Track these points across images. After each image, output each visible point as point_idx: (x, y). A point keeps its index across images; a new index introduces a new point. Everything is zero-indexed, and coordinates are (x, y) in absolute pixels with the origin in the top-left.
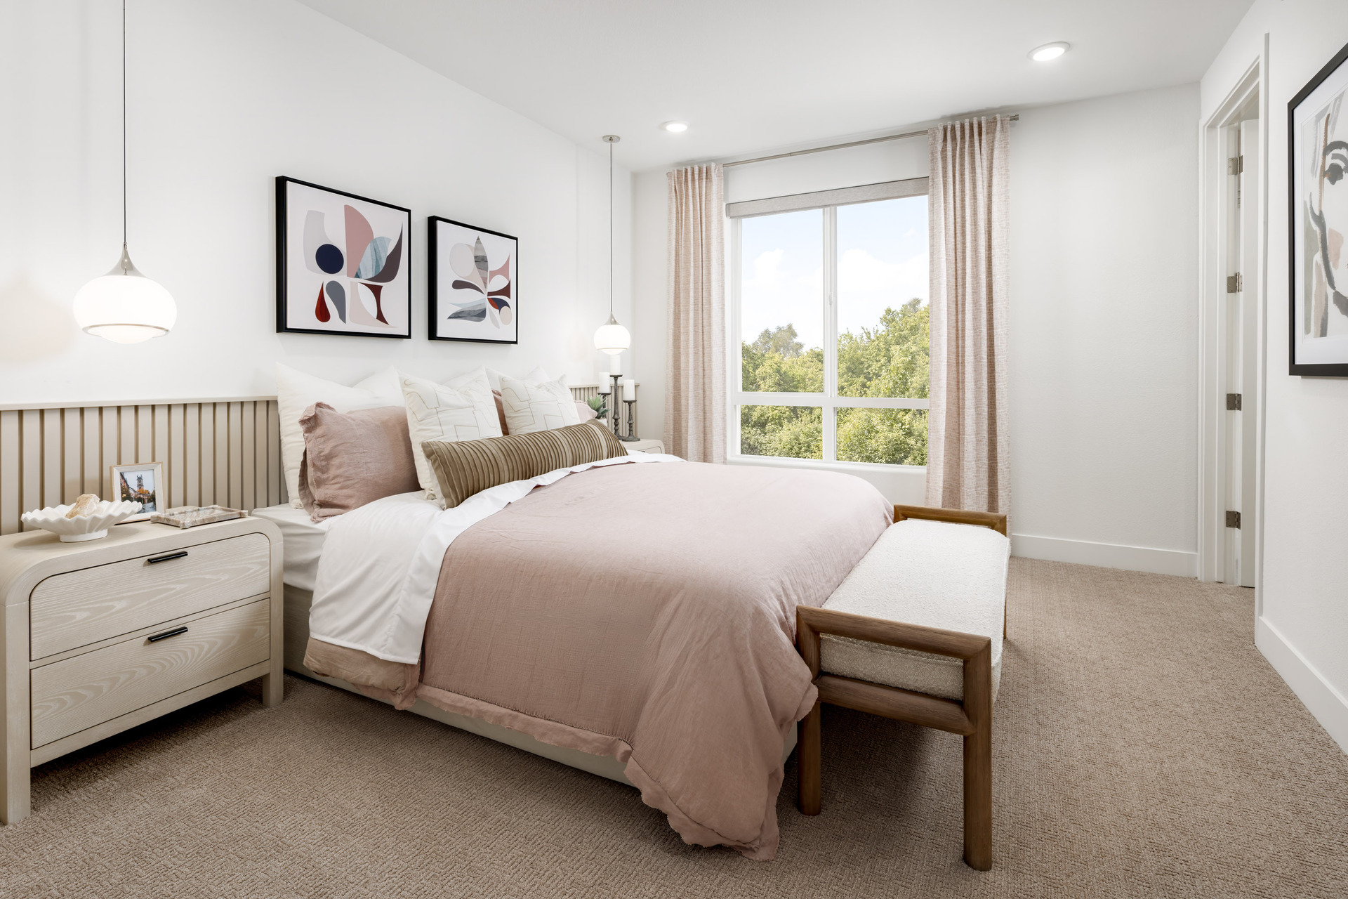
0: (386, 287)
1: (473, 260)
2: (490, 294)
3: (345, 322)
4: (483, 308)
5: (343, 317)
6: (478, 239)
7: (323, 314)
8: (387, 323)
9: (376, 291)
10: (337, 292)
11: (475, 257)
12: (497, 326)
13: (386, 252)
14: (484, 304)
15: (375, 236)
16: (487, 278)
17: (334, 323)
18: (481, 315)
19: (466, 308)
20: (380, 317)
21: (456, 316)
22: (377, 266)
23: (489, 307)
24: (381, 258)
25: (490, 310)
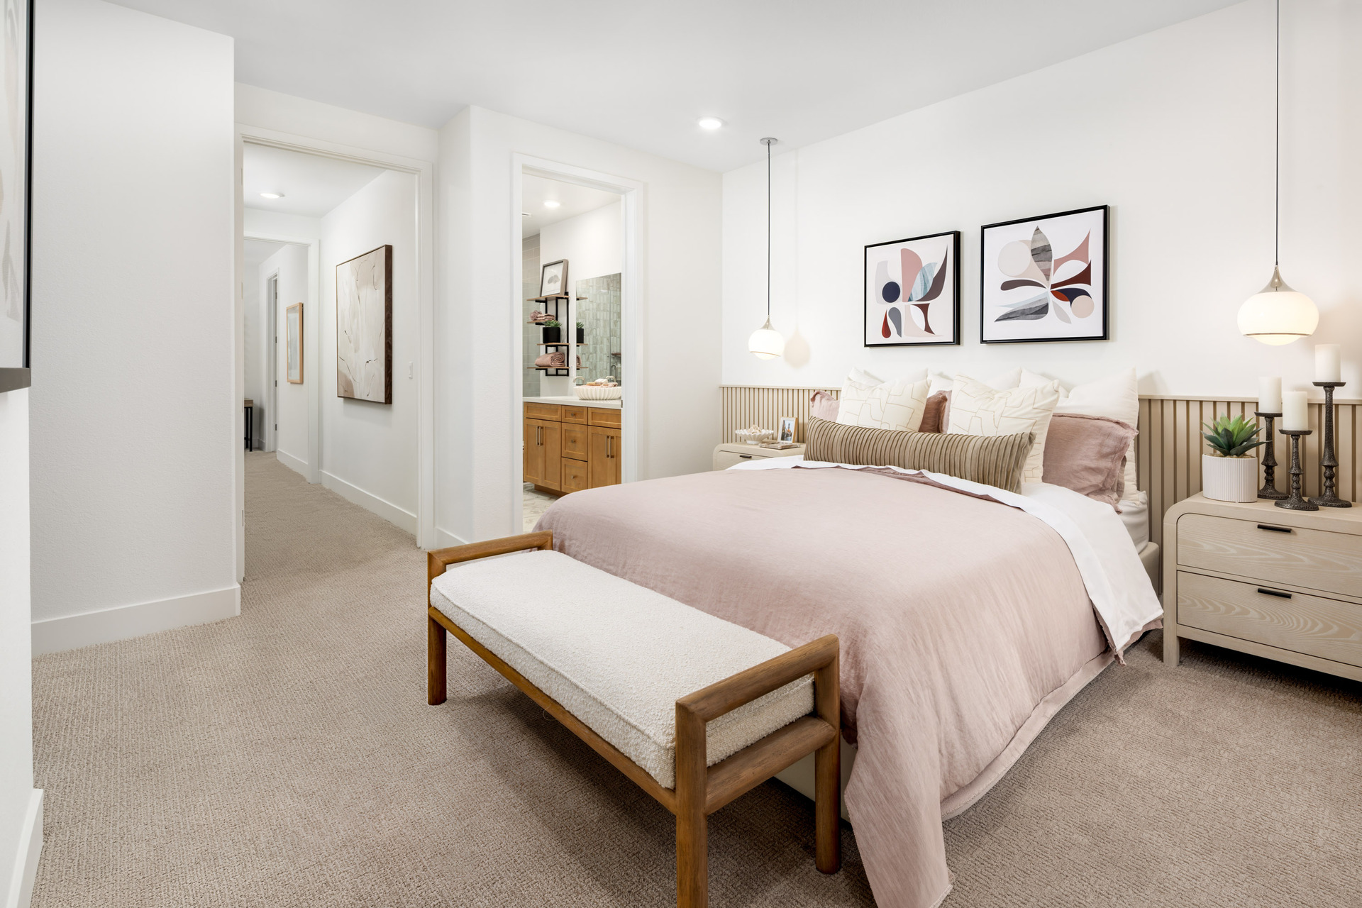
0: (933, 304)
1: (1030, 254)
2: (1053, 286)
3: (901, 336)
4: (1043, 303)
5: (899, 333)
6: (1038, 229)
7: (886, 332)
8: (932, 333)
9: (924, 308)
10: (895, 314)
11: (1032, 251)
12: (1068, 321)
13: (932, 275)
14: (1046, 299)
15: (924, 264)
16: (1050, 269)
17: (894, 338)
18: (1042, 310)
19: (1019, 307)
20: (928, 329)
21: (1007, 317)
22: (925, 288)
23: (1053, 301)
24: (928, 281)
25: (1055, 305)
